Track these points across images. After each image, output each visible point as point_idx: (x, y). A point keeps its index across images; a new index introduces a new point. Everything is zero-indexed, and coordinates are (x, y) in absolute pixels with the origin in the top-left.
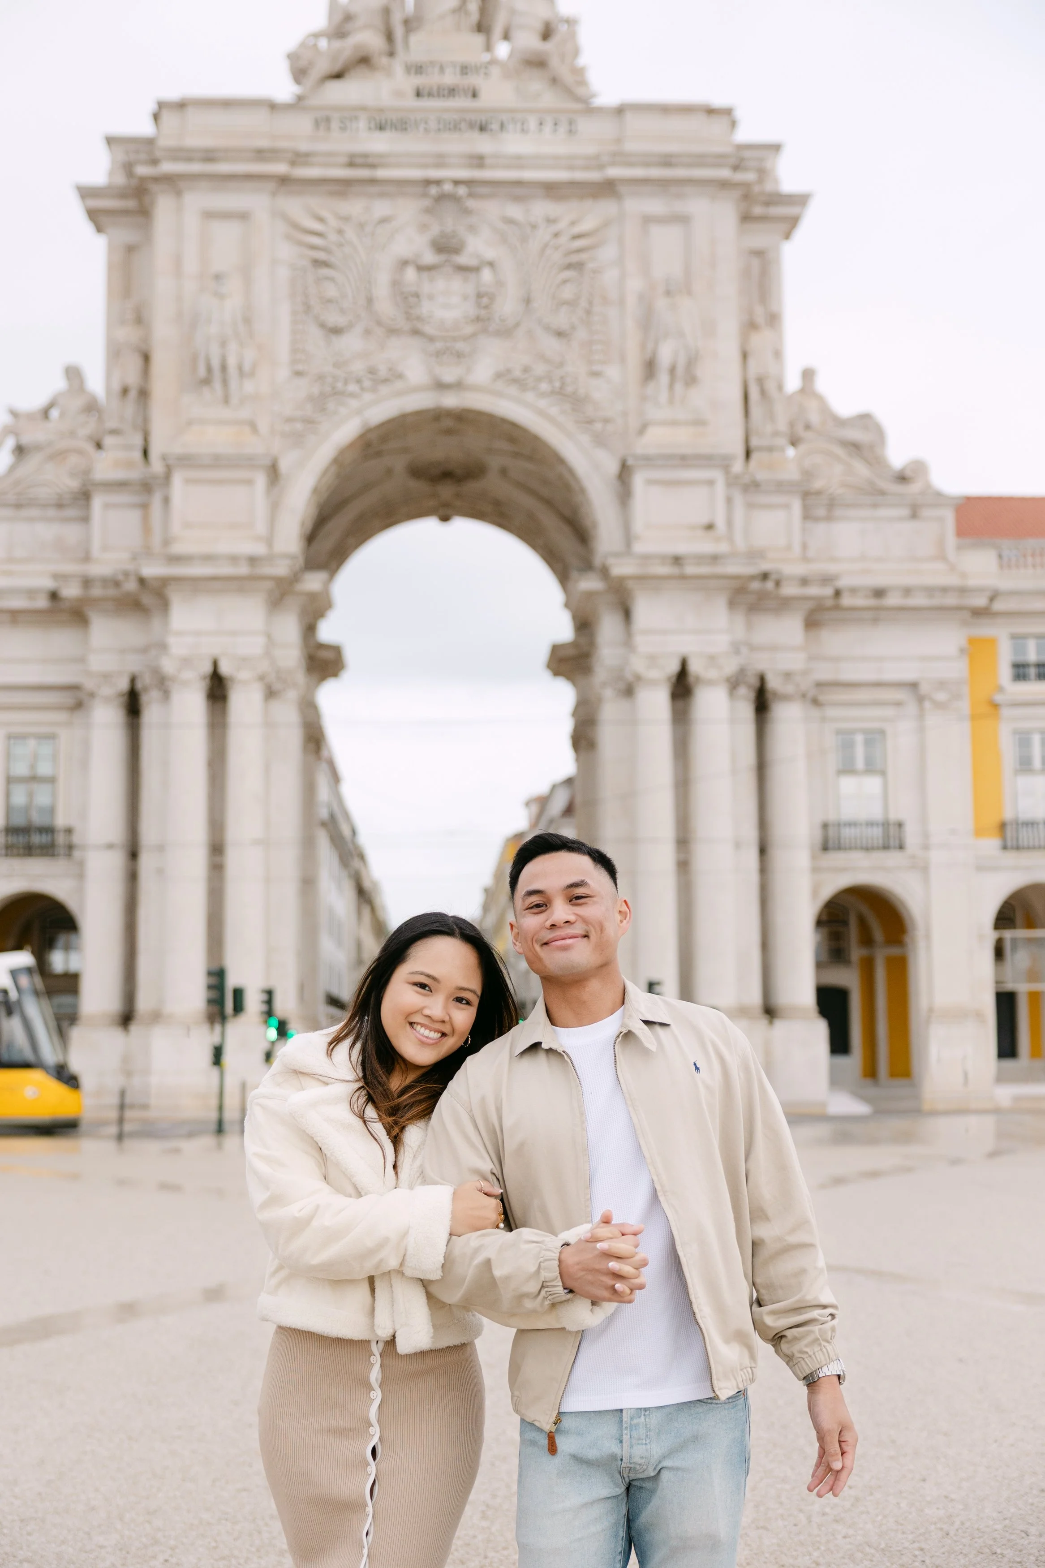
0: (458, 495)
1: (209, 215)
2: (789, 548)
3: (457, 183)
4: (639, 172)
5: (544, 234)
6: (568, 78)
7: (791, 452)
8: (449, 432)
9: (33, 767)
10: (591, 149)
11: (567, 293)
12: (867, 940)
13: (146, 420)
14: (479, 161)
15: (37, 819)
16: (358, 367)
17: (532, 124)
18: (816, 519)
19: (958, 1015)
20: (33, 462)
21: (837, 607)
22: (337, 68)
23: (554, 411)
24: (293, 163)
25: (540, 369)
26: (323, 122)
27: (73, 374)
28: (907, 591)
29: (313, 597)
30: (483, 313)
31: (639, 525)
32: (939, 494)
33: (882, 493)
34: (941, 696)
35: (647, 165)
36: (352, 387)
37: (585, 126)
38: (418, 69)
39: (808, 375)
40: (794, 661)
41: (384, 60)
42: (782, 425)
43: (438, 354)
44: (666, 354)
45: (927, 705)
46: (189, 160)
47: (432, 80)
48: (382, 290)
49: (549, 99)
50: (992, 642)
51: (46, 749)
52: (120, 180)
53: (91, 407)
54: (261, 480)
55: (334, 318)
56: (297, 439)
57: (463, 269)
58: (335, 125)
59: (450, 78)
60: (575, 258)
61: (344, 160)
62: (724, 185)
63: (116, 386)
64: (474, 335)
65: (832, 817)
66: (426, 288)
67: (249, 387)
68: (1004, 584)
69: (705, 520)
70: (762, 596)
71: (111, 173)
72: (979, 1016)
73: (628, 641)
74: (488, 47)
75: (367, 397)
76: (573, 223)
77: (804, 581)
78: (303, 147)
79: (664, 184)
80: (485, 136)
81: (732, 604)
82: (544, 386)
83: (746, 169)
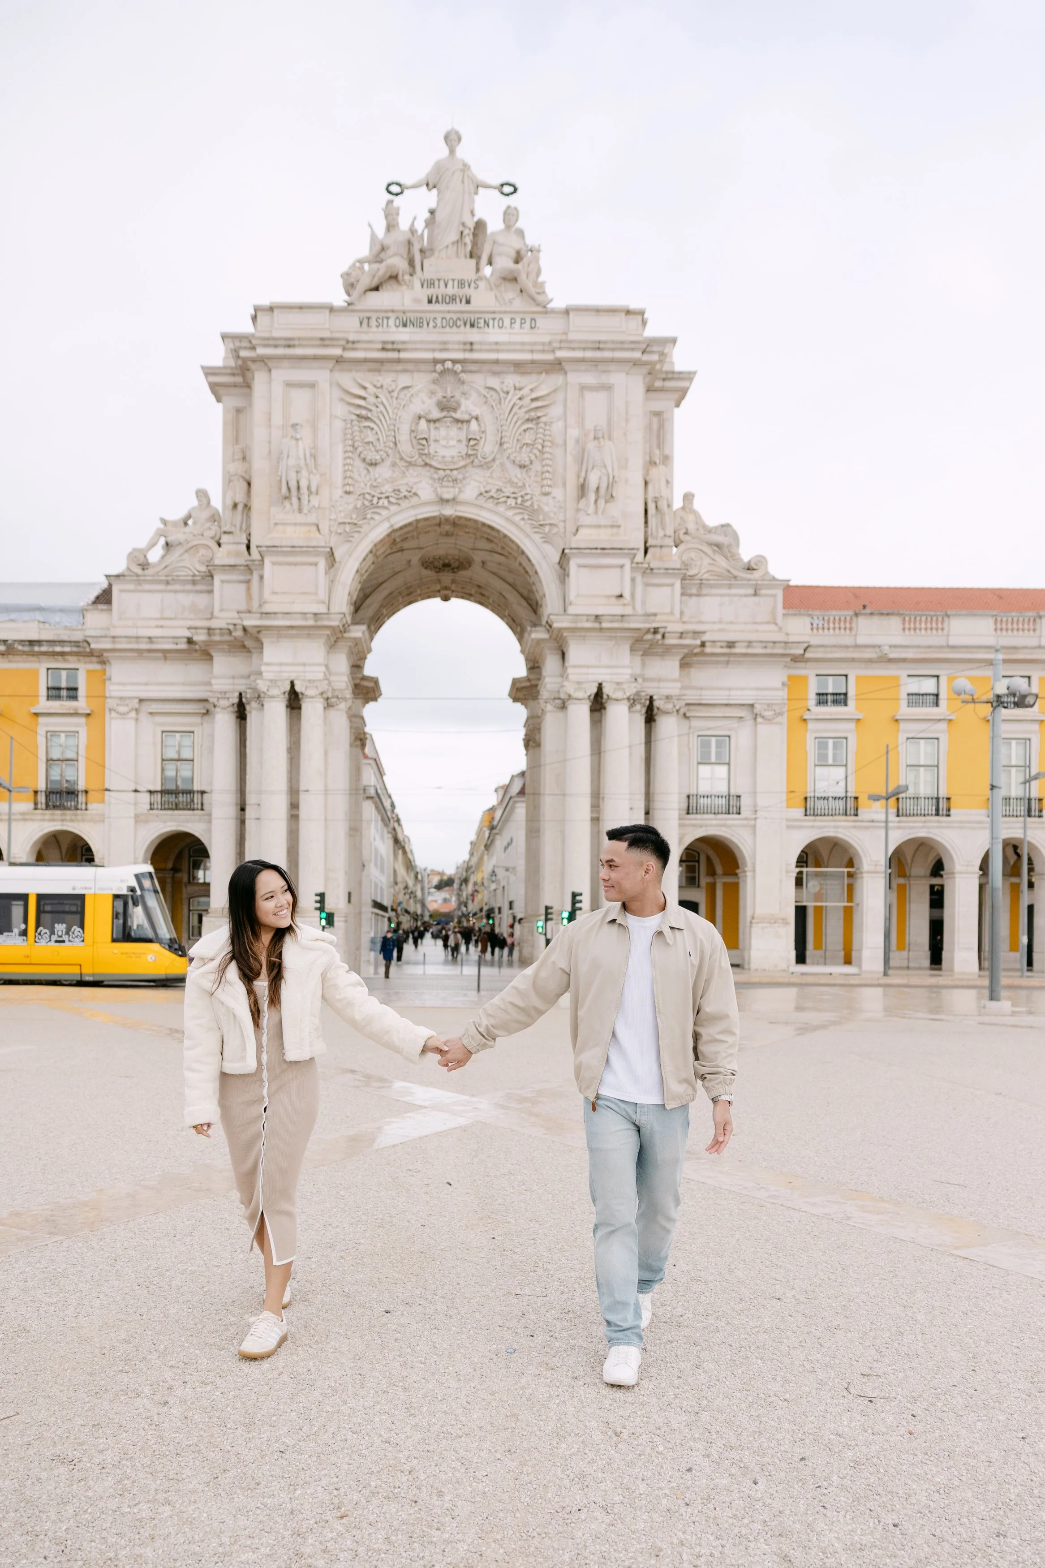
0: (453, 582)
1: (289, 385)
2: (672, 613)
3: (454, 362)
4: (579, 354)
5: (513, 398)
6: (533, 291)
7: (675, 549)
8: (447, 534)
9: (179, 752)
10: (546, 339)
11: (528, 438)
12: (712, 872)
13: (249, 526)
14: (470, 346)
15: (182, 786)
16: (388, 488)
17: (507, 322)
18: (691, 595)
19: (773, 920)
20: (176, 553)
21: (702, 654)
22: (374, 283)
23: (517, 518)
24: (344, 349)
25: (508, 490)
26: (366, 321)
27: (202, 495)
28: (750, 643)
29: (356, 642)
30: (470, 452)
31: (572, 596)
32: (774, 579)
33: (735, 577)
34: (768, 714)
35: (584, 349)
36: (385, 502)
37: (541, 322)
38: (431, 284)
39: (688, 498)
40: (673, 688)
41: (407, 277)
42: (670, 531)
43: (441, 480)
44: (593, 480)
45: (759, 720)
46: (276, 346)
47: (439, 291)
48: (404, 437)
49: (519, 304)
50: (806, 678)
51: (187, 741)
52: (232, 363)
53: (215, 518)
54: (322, 563)
55: (372, 456)
56: (347, 538)
57: (458, 421)
58: (373, 323)
59: (450, 291)
60: (533, 414)
61: (380, 346)
62: (636, 363)
63: (230, 503)
64: (465, 466)
65: (693, 791)
66: (433, 434)
67: (315, 501)
68: (814, 641)
69: (618, 593)
70: (653, 645)
71: (225, 358)
72: (785, 922)
73: (563, 674)
74: (478, 270)
75: (393, 508)
76: (532, 390)
77: (682, 635)
78: (351, 337)
79: (595, 362)
80: (475, 330)
81: (632, 650)
82: (511, 502)
83: (651, 352)
